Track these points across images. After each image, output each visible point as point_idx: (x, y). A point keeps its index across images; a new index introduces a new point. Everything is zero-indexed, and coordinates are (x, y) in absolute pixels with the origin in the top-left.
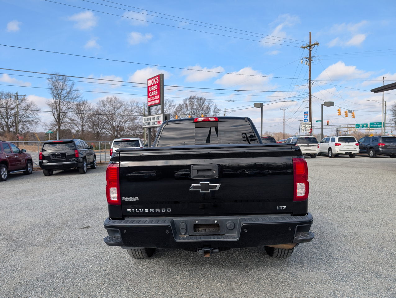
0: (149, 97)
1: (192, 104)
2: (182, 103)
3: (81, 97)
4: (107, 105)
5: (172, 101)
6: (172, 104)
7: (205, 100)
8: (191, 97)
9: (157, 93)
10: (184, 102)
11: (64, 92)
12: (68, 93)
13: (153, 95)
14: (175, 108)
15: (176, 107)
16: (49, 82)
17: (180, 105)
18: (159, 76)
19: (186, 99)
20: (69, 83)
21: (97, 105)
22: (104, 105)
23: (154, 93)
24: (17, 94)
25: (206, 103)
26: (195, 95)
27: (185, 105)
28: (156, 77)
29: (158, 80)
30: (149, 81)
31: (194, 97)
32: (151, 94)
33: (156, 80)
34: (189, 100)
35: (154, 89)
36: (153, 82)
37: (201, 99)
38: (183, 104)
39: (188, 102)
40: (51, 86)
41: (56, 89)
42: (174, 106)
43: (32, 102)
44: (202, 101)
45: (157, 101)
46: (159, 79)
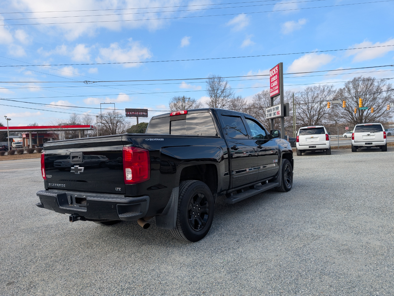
0: (271, 88)
1: (356, 87)
2: (343, 87)
3: (233, 94)
4: (262, 98)
5: (331, 87)
6: (332, 90)
7: (373, 80)
8: (354, 79)
9: (277, 82)
10: (346, 86)
11: (219, 92)
12: (222, 92)
13: (274, 85)
14: (335, 94)
15: (337, 91)
16: (207, 84)
17: (341, 90)
18: (278, 66)
19: (349, 82)
20: (223, 83)
21: (253, 100)
22: (260, 98)
23: (275, 83)
24: (184, 97)
25: (376, 84)
26: (359, 76)
27: (346, 89)
28: (275, 67)
29: (277, 70)
30: (271, 72)
31: (359, 78)
32: (272, 85)
33: (276, 70)
34: (352, 82)
35: (275, 79)
36: (274, 72)
37: (368, 80)
38: (344, 89)
39: (351, 86)
40: (208, 87)
41: (213, 90)
42: (334, 91)
43: (200, 103)
44: (370, 83)
45: (277, 92)
46: (278, 68)
